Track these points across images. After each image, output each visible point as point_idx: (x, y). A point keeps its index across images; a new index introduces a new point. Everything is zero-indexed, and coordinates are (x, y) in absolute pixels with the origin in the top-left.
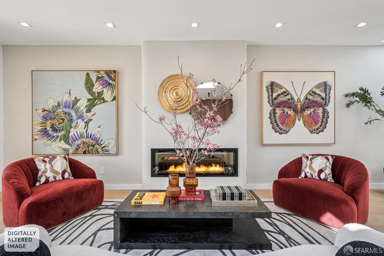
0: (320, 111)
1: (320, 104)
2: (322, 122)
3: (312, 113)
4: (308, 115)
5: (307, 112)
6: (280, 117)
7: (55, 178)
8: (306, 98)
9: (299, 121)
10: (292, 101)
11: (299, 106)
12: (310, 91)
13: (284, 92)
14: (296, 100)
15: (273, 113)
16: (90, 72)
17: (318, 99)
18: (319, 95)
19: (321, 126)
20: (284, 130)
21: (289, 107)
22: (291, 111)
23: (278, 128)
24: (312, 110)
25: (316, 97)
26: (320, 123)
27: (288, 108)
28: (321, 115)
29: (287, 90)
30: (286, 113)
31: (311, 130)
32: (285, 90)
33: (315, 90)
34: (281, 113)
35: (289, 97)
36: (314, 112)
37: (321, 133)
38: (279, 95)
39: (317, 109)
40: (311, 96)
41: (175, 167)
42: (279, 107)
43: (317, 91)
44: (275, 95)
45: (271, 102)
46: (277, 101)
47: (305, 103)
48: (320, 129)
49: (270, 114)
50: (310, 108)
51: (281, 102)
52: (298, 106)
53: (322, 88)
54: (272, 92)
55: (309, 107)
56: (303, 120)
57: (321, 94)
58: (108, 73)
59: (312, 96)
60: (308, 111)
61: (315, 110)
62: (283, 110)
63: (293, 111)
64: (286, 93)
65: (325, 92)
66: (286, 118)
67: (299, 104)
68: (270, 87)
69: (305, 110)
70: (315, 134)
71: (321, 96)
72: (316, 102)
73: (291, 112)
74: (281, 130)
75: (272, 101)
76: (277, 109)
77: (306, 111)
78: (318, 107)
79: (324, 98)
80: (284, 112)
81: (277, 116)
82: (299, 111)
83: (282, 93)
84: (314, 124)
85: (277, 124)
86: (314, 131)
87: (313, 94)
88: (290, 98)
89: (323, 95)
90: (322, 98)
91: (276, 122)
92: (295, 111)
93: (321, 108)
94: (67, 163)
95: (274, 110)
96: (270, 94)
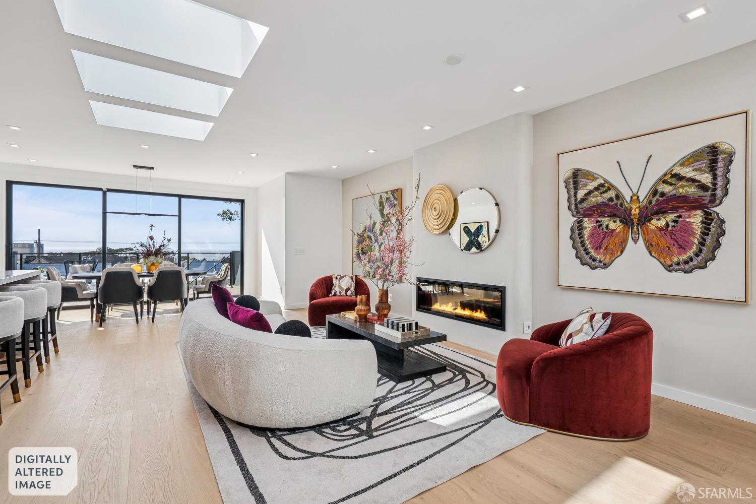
0: (696, 219)
1: (695, 201)
2: (702, 243)
3: (671, 224)
4: (660, 229)
5: (658, 223)
6: (592, 235)
7: (340, 293)
8: (655, 193)
9: (636, 243)
10: (619, 202)
11: (635, 211)
12: (665, 175)
13: (602, 185)
14: (628, 199)
15: (578, 228)
16: (382, 194)
17: (691, 190)
18: (693, 180)
19: (697, 255)
20: (600, 262)
21: (613, 215)
22: (615, 222)
23: (587, 258)
24: (671, 217)
25: (683, 187)
26: (694, 248)
27: (608, 216)
28: (698, 228)
29: (606, 181)
30: (604, 227)
31: (669, 262)
32: (602, 182)
33: (677, 170)
34: (595, 228)
35: (611, 194)
36: (675, 221)
37: (697, 272)
38: (590, 193)
39: (686, 214)
40: (666, 186)
41: (440, 306)
42: (589, 216)
43: (688, 172)
44: (581, 194)
45: (573, 207)
46: (585, 205)
47: (650, 202)
48: (695, 263)
49: (572, 229)
50: (666, 212)
51: (594, 206)
52: (633, 212)
53: (704, 163)
54: (576, 189)
55: (660, 212)
56: (645, 240)
57: (698, 177)
58: (393, 192)
59: (671, 184)
60: (658, 220)
61: (680, 217)
62: (598, 221)
63: (621, 221)
64: (605, 187)
65: (713, 169)
66: (604, 238)
67: (634, 206)
68: (571, 181)
69: (652, 219)
70: (681, 274)
71: (699, 181)
72: (684, 199)
73: (615, 225)
74: (594, 260)
75: (576, 205)
76: (586, 219)
77: (654, 221)
78: (688, 210)
79: (709, 185)
80: (600, 226)
81: (586, 233)
82: (635, 221)
83: (597, 189)
84: (675, 249)
85: (585, 250)
86: (676, 267)
87: (673, 181)
88: (613, 196)
89: (706, 178)
90: (703, 187)
91: (583, 246)
92: (627, 221)
93: (698, 212)
94: (352, 283)
95: (580, 222)
96: (572, 193)
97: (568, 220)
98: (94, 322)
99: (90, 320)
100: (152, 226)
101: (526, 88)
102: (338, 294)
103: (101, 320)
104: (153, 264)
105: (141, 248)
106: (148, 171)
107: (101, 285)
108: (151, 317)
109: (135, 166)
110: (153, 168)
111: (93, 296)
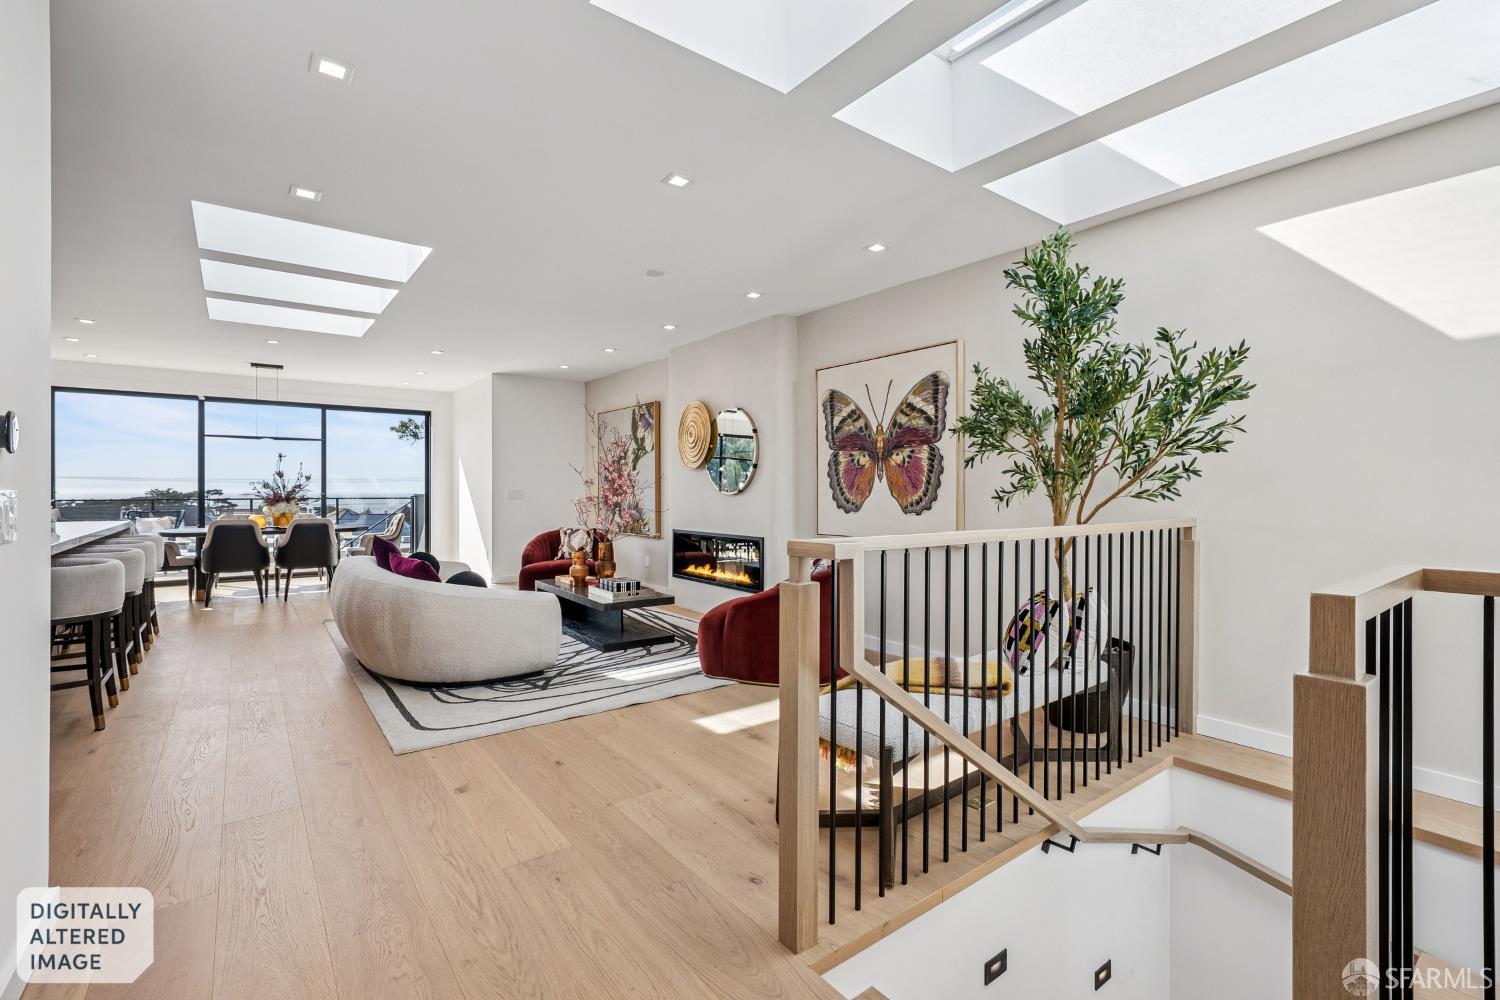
0: (924, 453)
1: (924, 435)
2: (928, 482)
3: (907, 459)
4: (899, 465)
5: (897, 458)
6: (846, 471)
7: (570, 554)
8: (894, 423)
9: (881, 481)
10: (867, 433)
11: (880, 445)
12: (902, 404)
13: (853, 412)
14: (875, 430)
15: (834, 462)
16: (635, 409)
17: (919, 422)
18: (922, 412)
19: (925, 495)
20: (853, 504)
21: (862, 449)
22: (864, 456)
23: (842, 498)
24: (907, 451)
25: (915, 418)
26: (923, 489)
27: (860, 449)
28: (925, 464)
29: (858, 408)
30: (856, 461)
31: (905, 504)
32: (854, 408)
33: (910, 399)
34: (848, 463)
35: (861, 423)
36: (910, 457)
37: (926, 513)
38: (843, 421)
39: (916, 449)
40: (903, 416)
42: (843, 448)
43: (918, 402)
44: (837, 420)
45: (830, 436)
46: (839, 435)
47: (891, 435)
48: (923, 503)
49: (829, 464)
50: (902, 446)
51: (848, 437)
52: (879, 445)
53: (928, 393)
54: (832, 415)
55: (899, 446)
56: (887, 478)
57: (925, 409)
58: (649, 406)
59: (907, 415)
60: (898, 454)
61: (912, 452)
62: (851, 455)
63: (869, 455)
64: (855, 415)
65: (935, 400)
66: (856, 475)
67: (879, 439)
68: (828, 404)
69: (892, 454)
70: (913, 516)
71: (926, 413)
72: (913, 431)
73: (865, 460)
74: (848, 502)
75: (833, 435)
76: (841, 452)
77: (894, 456)
78: (919, 445)
79: (933, 417)
80: (853, 460)
81: (841, 468)
82: (880, 454)
83: (849, 416)
84: (909, 488)
85: (841, 489)
86: (910, 508)
87: (907, 411)
88: (863, 425)
89: (930, 410)
90: (928, 420)
91: (839, 485)
92: (873, 456)
93: (925, 447)
94: (589, 540)
95: (836, 456)
96: (829, 419)
97: (826, 453)
98: (194, 602)
99: (188, 599)
100: (281, 456)
101: (762, 295)
102: (567, 555)
103: (206, 600)
104: (283, 515)
105: (264, 490)
106: (275, 370)
107: (205, 545)
108: (282, 594)
109: (253, 365)
110: (281, 367)
111: (192, 563)
